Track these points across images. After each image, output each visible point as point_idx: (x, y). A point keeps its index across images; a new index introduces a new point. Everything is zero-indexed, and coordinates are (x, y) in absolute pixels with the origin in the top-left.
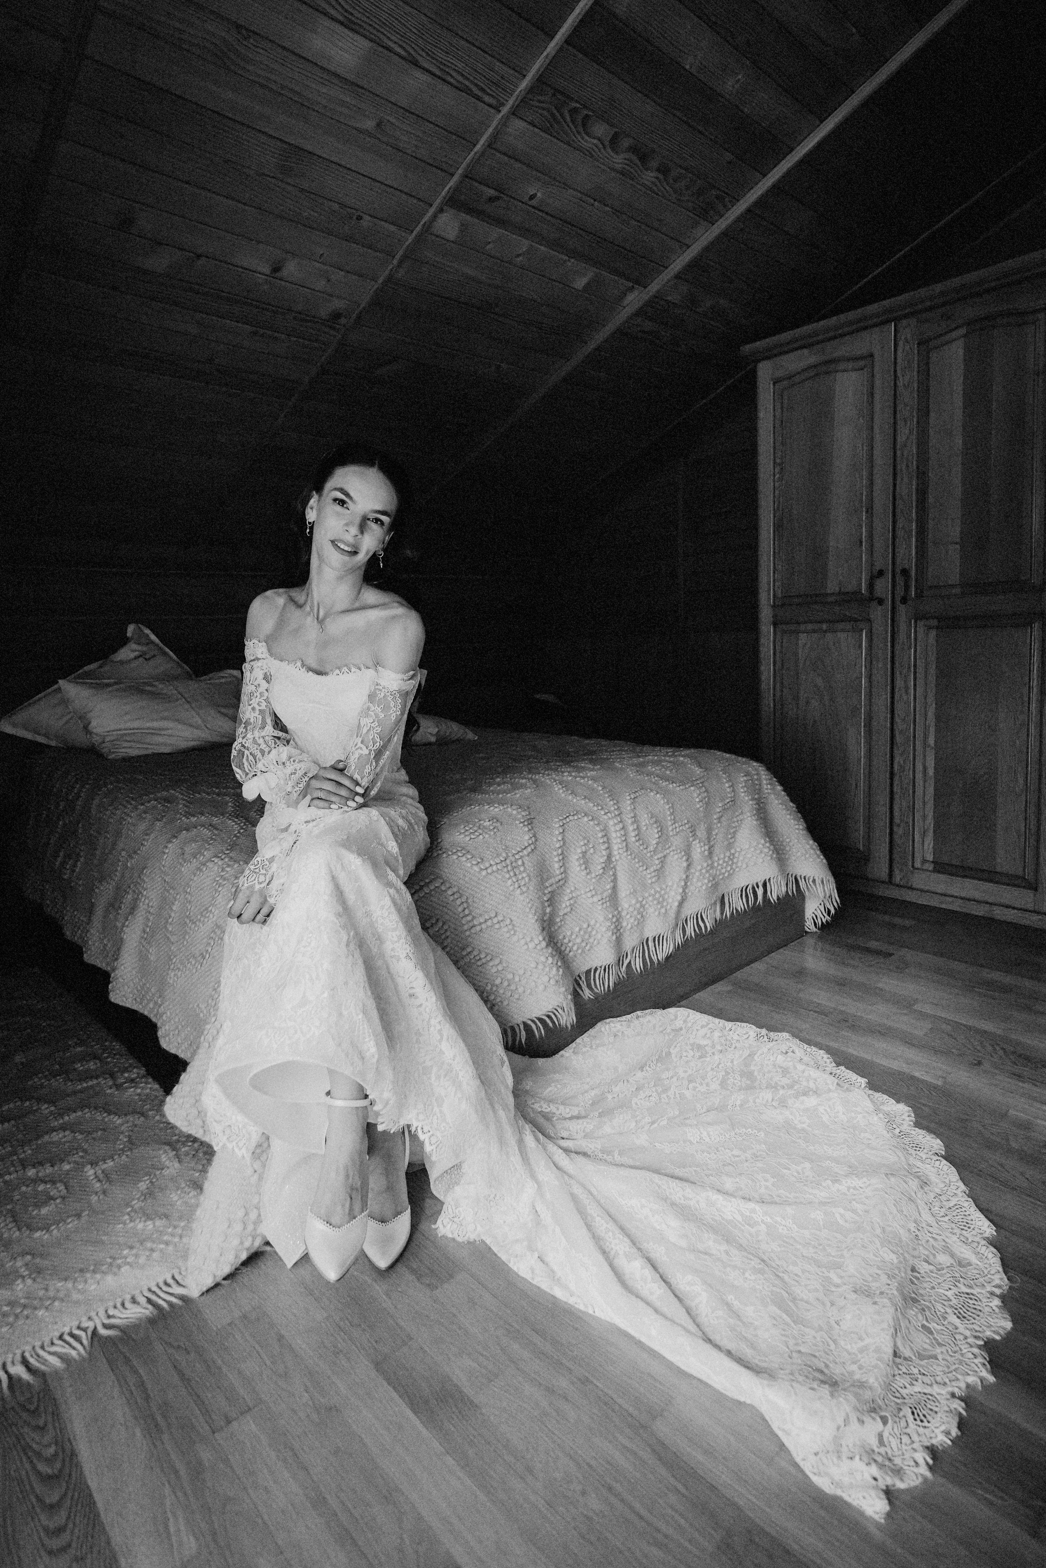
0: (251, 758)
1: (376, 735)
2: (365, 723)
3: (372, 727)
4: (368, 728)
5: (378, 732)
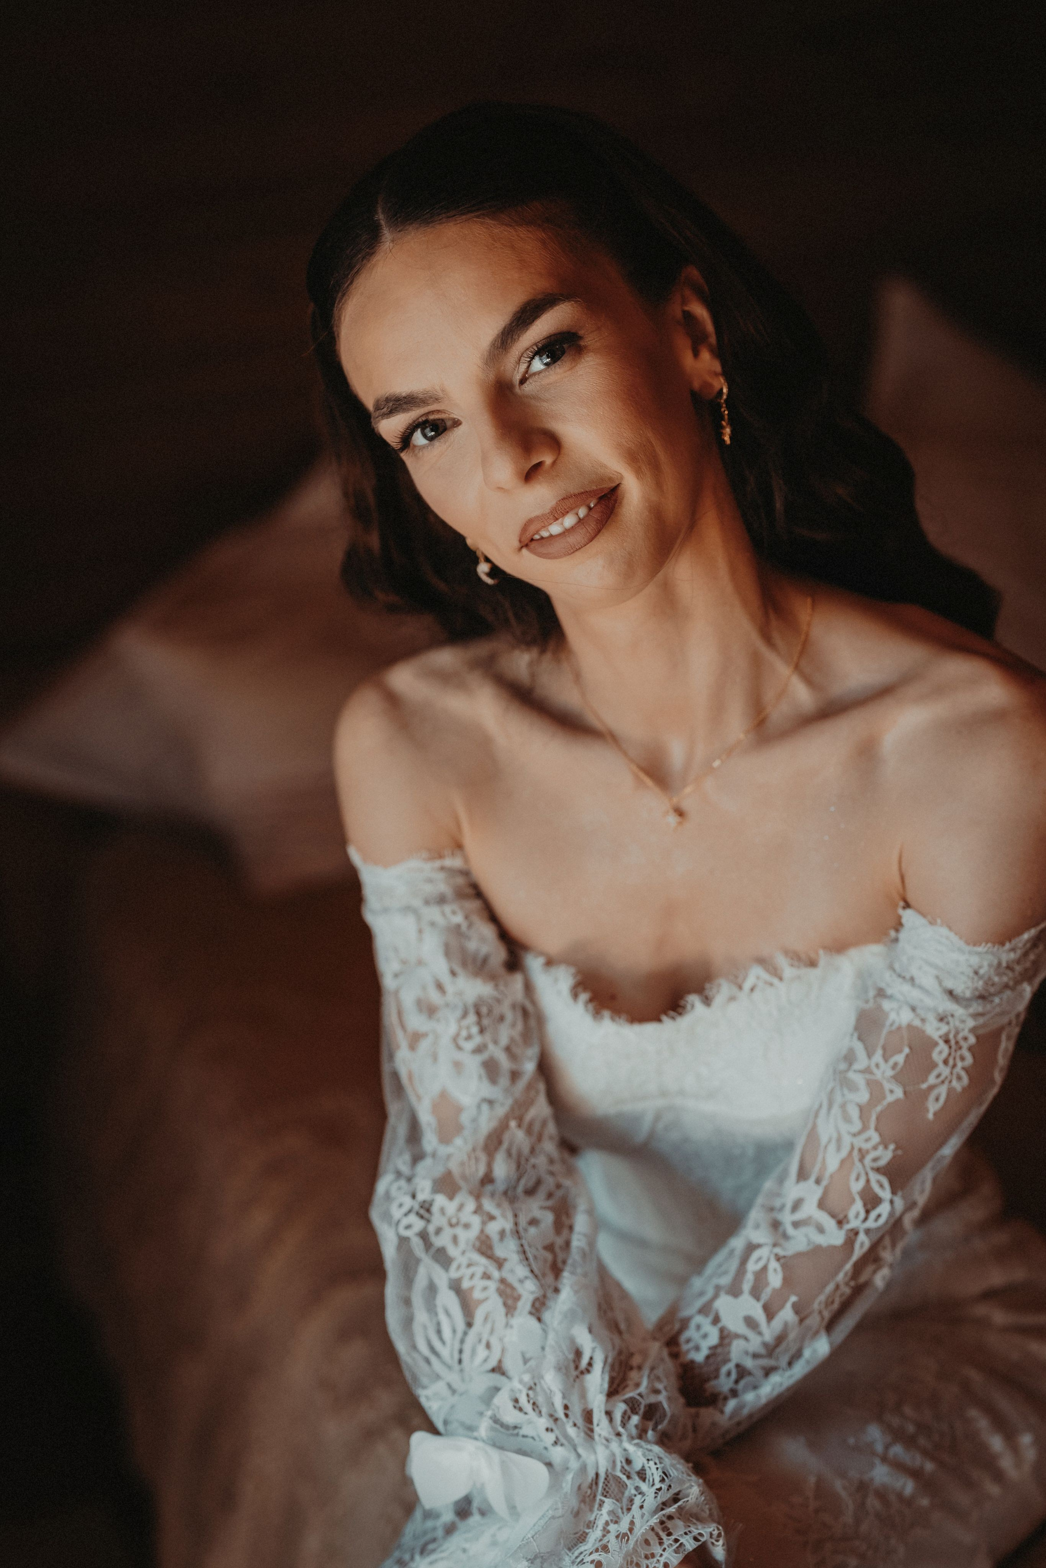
1: (874, 1177)
2: (835, 1135)
3: (860, 1150)
4: (844, 1153)
5: (882, 1162)
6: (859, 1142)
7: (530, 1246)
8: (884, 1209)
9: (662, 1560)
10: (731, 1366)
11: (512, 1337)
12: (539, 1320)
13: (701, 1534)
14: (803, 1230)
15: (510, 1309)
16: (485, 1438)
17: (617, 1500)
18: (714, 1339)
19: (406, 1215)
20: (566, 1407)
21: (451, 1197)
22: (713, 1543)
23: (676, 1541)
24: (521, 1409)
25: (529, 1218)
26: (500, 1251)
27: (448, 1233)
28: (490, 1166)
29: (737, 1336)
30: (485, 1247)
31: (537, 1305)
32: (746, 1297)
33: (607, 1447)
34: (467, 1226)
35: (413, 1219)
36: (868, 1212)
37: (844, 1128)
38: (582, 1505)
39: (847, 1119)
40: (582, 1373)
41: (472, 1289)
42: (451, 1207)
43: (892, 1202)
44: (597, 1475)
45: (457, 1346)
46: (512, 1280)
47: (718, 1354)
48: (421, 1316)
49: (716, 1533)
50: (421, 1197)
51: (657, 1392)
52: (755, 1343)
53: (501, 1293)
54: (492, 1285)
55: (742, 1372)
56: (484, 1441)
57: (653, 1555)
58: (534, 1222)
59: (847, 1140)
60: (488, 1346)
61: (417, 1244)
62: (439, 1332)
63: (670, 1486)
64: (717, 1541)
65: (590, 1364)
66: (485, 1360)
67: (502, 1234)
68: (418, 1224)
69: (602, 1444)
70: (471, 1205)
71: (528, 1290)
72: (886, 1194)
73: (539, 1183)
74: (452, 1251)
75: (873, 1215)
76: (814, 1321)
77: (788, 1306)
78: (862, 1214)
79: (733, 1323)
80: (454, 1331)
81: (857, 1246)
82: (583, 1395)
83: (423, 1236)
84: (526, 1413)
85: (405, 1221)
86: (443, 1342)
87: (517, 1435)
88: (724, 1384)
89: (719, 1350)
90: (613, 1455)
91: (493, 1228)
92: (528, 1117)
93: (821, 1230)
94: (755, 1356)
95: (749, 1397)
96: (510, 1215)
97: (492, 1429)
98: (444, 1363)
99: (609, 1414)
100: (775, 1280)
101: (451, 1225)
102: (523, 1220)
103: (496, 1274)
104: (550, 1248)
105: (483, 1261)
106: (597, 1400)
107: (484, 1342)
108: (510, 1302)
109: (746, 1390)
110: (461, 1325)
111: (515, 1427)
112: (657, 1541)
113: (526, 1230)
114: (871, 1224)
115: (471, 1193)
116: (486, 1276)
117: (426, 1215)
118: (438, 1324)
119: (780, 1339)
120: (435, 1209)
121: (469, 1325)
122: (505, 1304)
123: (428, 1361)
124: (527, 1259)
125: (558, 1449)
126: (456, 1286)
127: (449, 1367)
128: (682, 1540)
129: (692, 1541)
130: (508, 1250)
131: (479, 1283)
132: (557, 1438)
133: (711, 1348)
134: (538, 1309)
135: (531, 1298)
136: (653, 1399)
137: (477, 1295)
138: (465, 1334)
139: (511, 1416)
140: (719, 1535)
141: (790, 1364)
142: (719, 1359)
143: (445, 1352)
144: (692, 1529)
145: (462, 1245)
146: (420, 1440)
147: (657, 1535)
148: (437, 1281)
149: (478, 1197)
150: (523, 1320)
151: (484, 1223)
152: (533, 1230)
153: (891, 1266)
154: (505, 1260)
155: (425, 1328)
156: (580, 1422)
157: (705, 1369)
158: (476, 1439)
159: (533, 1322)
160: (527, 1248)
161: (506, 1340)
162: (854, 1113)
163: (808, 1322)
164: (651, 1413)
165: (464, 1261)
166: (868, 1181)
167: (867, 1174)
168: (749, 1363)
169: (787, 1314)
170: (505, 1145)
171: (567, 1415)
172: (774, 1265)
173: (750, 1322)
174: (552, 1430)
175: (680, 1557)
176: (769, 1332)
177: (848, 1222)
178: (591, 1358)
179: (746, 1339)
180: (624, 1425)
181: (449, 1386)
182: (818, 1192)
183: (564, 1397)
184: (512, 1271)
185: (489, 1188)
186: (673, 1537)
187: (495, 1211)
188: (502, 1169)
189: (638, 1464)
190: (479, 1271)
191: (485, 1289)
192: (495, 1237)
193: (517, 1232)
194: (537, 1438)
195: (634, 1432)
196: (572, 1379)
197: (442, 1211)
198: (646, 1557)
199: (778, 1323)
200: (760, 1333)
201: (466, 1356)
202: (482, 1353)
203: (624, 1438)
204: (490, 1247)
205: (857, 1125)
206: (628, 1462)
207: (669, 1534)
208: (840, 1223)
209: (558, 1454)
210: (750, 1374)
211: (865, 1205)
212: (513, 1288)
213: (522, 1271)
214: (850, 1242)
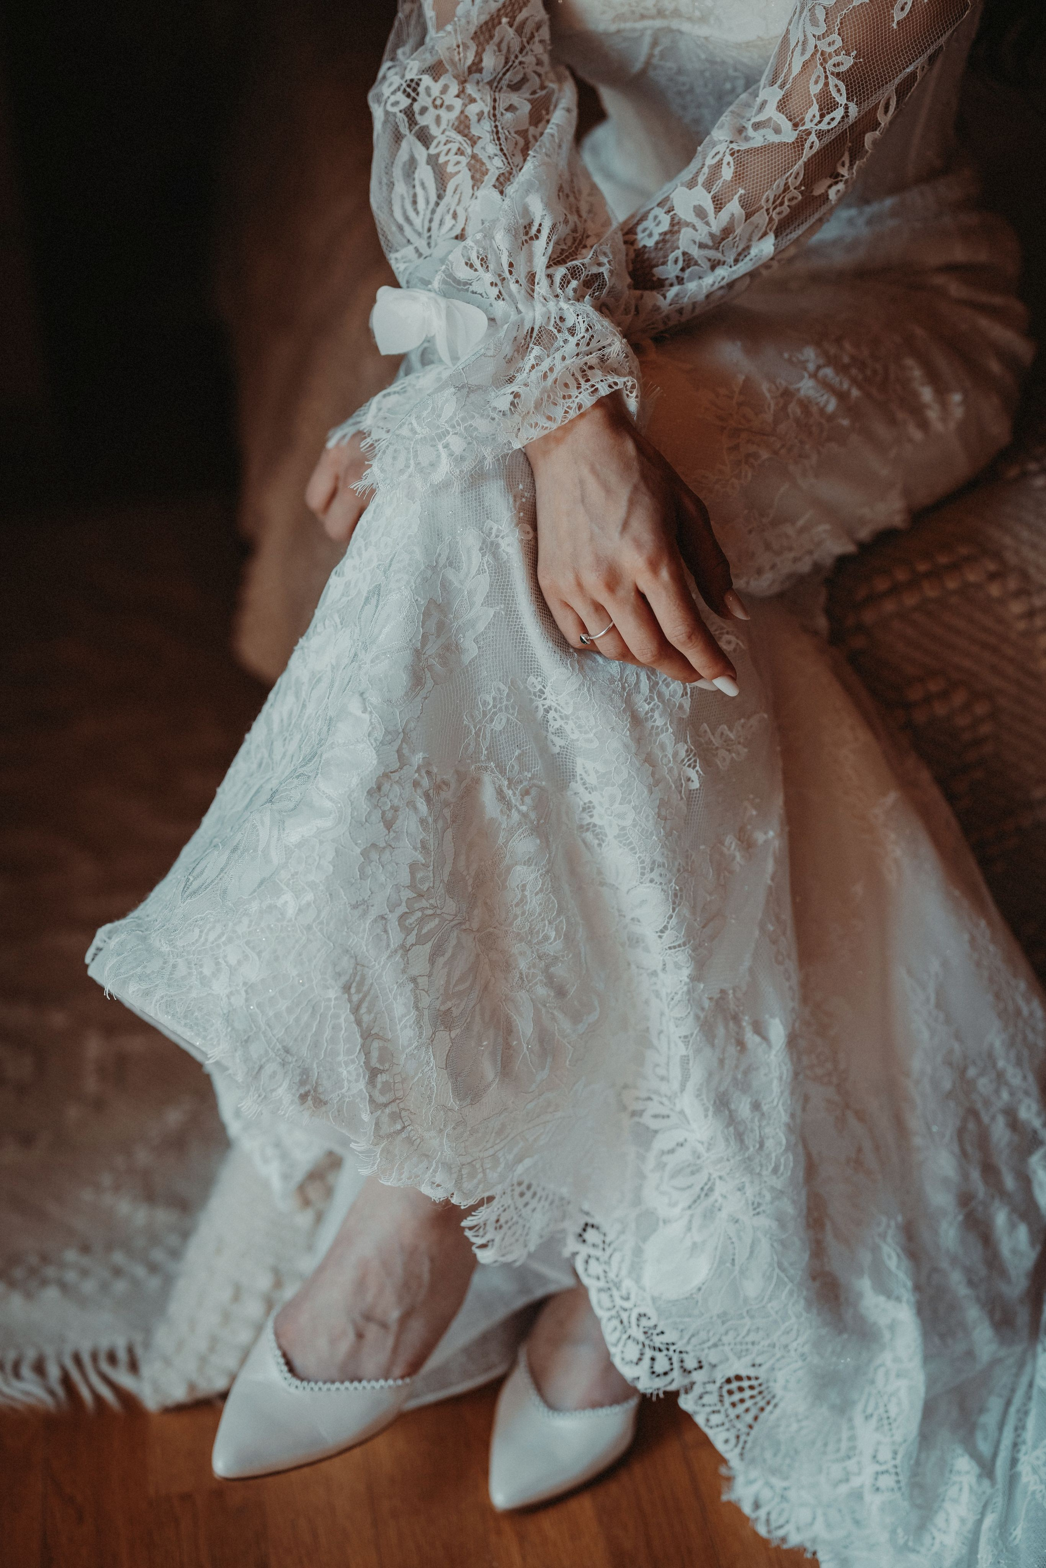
0: (425, 173)
1: (832, 81)
2: (802, 39)
3: (823, 54)
4: (807, 56)
5: (843, 69)
6: (823, 45)
7: (502, 128)
8: (838, 113)
9: (577, 400)
10: (678, 253)
11: (475, 207)
12: (502, 193)
13: (616, 384)
14: (762, 131)
15: (477, 182)
16: (437, 290)
17: (545, 348)
18: (665, 226)
19: (394, 93)
20: (511, 265)
21: (436, 80)
22: (628, 395)
23: (593, 386)
24: (471, 266)
25: (507, 105)
26: (475, 131)
27: (432, 112)
28: (479, 55)
29: (687, 224)
30: (463, 127)
31: (502, 179)
32: (699, 189)
33: (544, 305)
34: (450, 108)
35: (400, 96)
36: (822, 116)
37: (811, 30)
38: (516, 354)
39: (814, 22)
40: (531, 238)
41: (447, 162)
42: (436, 88)
43: (847, 108)
44: (533, 329)
45: (428, 216)
46: (483, 156)
47: (667, 240)
48: (401, 188)
49: (629, 384)
50: (408, 77)
51: (600, 265)
52: (702, 234)
53: (470, 167)
54: (464, 160)
55: (689, 261)
56: (436, 292)
57: (570, 397)
58: (511, 108)
59: (812, 42)
60: (455, 216)
61: (402, 120)
62: (415, 202)
63: (592, 336)
64: (631, 392)
65: (539, 231)
66: (451, 229)
67: (480, 116)
68: (405, 102)
69: (540, 301)
70: (454, 89)
71: (496, 166)
72: (842, 100)
73: (524, 80)
74: (434, 131)
75: (827, 118)
76: (761, 219)
77: (736, 197)
78: (818, 118)
79: (685, 213)
80: (428, 203)
81: (807, 145)
82: (530, 258)
83: (409, 113)
84: (476, 270)
85: (393, 99)
86: (418, 213)
87: (467, 290)
88: (670, 270)
89: (668, 237)
90: (550, 313)
91: (473, 110)
92: (520, 17)
93: (777, 131)
94: (702, 246)
95: (691, 286)
96: (489, 100)
97: (444, 282)
98: (415, 231)
99: (550, 276)
100: (727, 173)
101: (436, 107)
102: (502, 106)
103: (469, 151)
104: (523, 133)
105: (459, 138)
106: (540, 262)
107: (451, 212)
108: (478, 176)
109: (691, 279)
110: (433, 198)
111: (465, 284)
112: (576, 385)
113: (502, 114)
114: (824, 126)
115: (456, 77)
116: (460, 152)
117: (413, 94)
118: (415, 195)
119: (727, 231)
120: (421, 89)
121: (440, 197)
122: (473, 177)
123: (401, 228)
124: (499, 139)
125: (501, 302)
126: (433, 161)
127: (420, 234)
128: (597, 386)
129: (607, 388)
130: (483, 130)
131: (452, 158)
132: (500, 292)
133: (660, 234)
134: (502, 183)
135: (497, 173)
136: (595, 270)
137: (450, 169)
138: (437, 204)
139: (463, 273)
140: (633, 387)
141: (736, 261)
142: (668, 245)
143: (417, 221)
144: (609, 377)
145: (444, 125)
146: (384, 293)
147: (576, 380)
148: (417, 156)
149: (463, 82)
150: (487, 191)
151: (465, 105)
152: (509, 115)
153: (846, 182)
154: (479, 138)
155: (403, 198)
156: (523, 281)
157: (653, 255)
158: (430, 290)
159: (496, 194)
160: (500, 128)
161: (470, 210)
162: (821, 15)
163: (755, 218)
164: (592, 282)
165: (443, 139)
166: (826, 84)
167: (826, 77)
168: (695, 252)
169: (734, 207)
170: (496, 39)
171: (511, 272)
172: (728, 158)
173: (700, 212)
174: (496, 285)
175: (594, 399)
176: (717, 224)
177: (803, 124)
178: (540, 225)
179: (694, 228)
180: (562, 287)
181: (417, 250)
182: (780, 94)
183: (510, 256)
184: (483, 148)
185: (477, 76)
186: (590, 383)
187: (475, 95)
188: (490, 61)
189: (570, 321)
190: (454, 147)
191: (458, 163)
192: (474, 118)
193: (494, 115)
194: (484, 294)
195: (571, 294)
196: (520, 241)
197: (428, 89)
198: (564, 397)
199: (724, 216)
200: (707, 224)
201: (435, 225)
202: (449, 222)
203: (562, 297)
204: (468, 127)
205: (823, 28)
206: (562, 319)
207: (588, 381)
208: (796, 125)
209: (500, 308)
210: (696, 264)
211: (821, 109)
212: (483, 164)
213: (492, 149)
214: (800, 142)
